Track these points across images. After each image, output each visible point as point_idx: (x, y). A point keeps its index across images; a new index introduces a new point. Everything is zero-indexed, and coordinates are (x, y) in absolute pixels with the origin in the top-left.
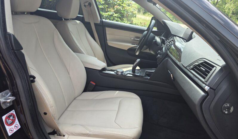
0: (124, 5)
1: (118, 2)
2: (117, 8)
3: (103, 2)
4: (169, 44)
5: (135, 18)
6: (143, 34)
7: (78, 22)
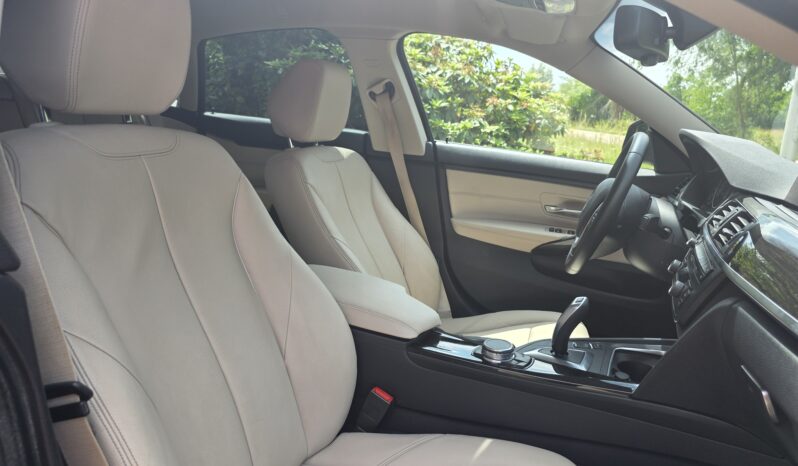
0: (520, 94)
1: (499, 86)
2: (495, 106)
3: (447, 90)
4: (726, 230)
5: (559, 137)
6: (594, 188)
7: (345, 152)
